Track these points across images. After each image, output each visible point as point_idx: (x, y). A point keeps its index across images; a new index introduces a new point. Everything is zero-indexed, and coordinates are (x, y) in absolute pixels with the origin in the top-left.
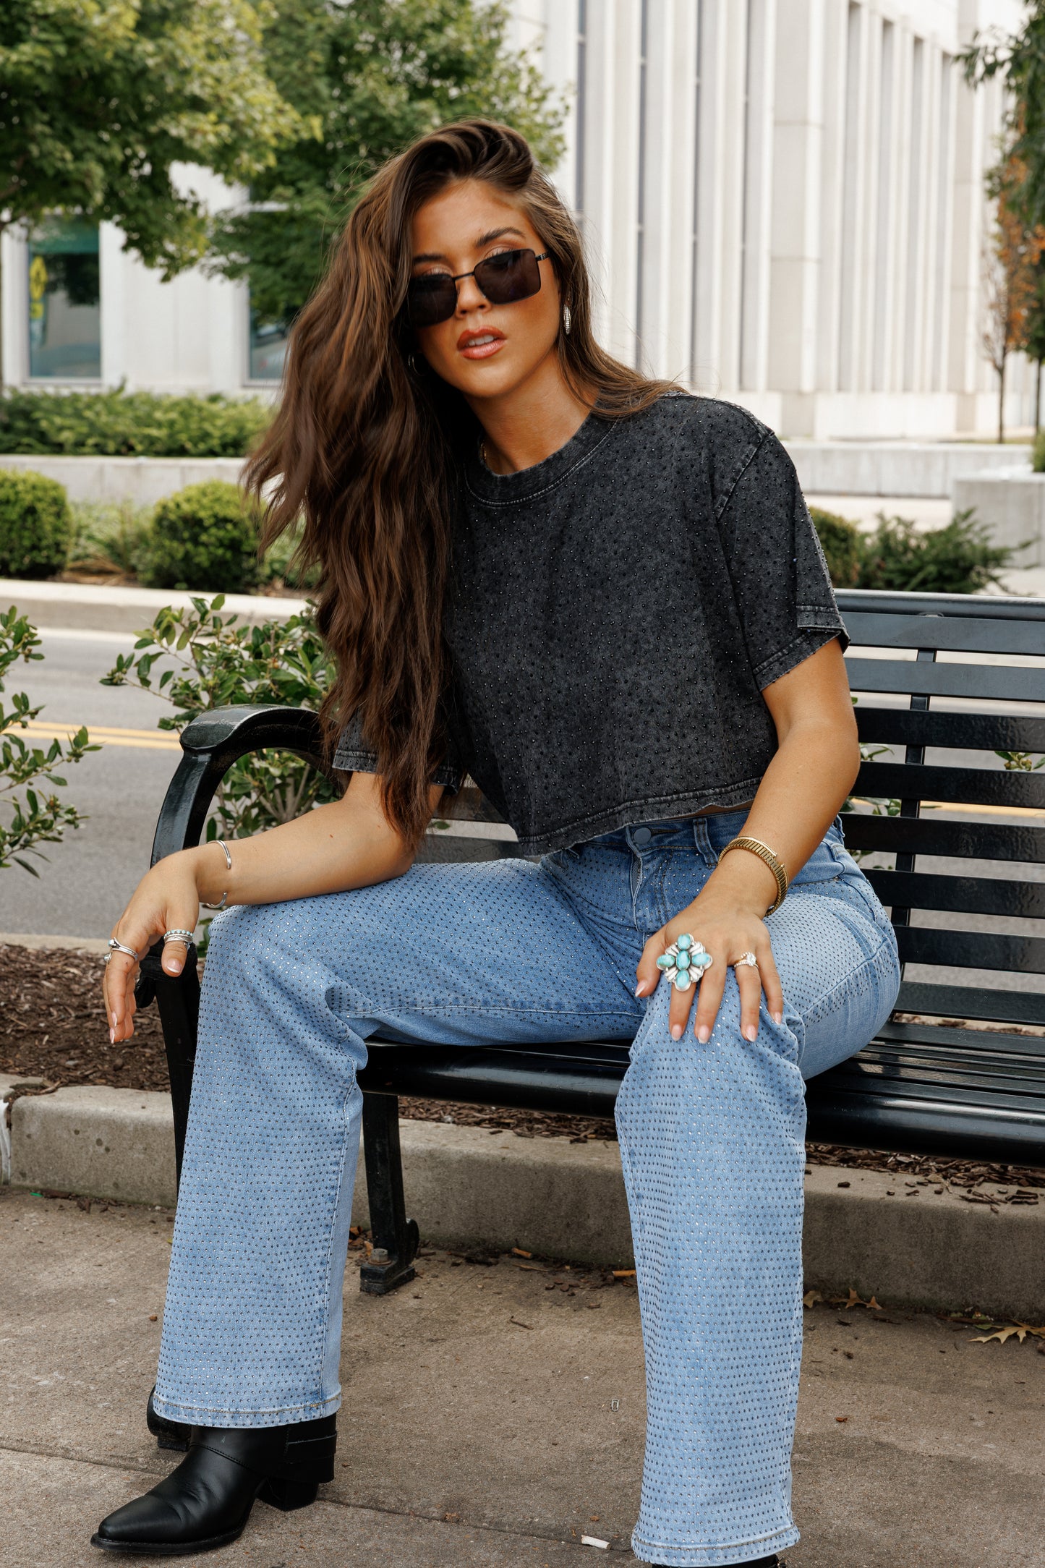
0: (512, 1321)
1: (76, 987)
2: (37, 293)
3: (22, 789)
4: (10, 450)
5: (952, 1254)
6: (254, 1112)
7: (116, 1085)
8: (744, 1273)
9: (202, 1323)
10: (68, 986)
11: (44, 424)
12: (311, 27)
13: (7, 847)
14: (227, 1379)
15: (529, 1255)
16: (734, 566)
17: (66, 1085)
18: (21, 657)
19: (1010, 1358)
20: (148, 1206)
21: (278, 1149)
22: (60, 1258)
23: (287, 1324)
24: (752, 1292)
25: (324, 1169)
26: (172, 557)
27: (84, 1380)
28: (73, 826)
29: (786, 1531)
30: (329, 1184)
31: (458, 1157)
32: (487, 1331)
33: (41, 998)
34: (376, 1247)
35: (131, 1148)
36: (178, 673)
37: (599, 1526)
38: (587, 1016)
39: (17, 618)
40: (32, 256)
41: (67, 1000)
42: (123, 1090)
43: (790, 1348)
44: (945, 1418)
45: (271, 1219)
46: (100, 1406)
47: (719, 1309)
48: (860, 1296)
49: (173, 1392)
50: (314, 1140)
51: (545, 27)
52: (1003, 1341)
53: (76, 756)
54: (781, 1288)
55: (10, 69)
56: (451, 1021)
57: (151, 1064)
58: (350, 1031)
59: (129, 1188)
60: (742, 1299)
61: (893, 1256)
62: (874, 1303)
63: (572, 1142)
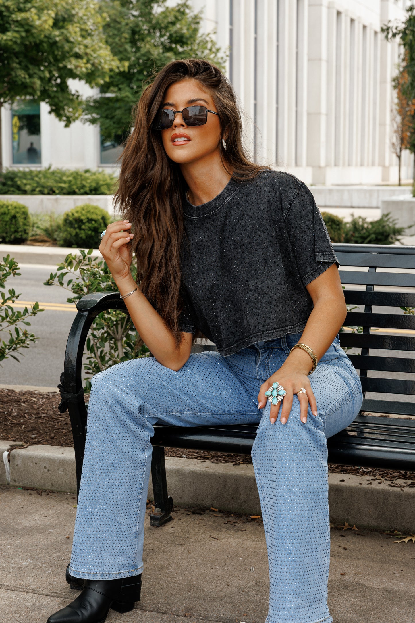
0: (211, 537)
1: (35, 406)
2: (16, 130)
3: (13, 327)
4: (5, 193)
5: (385, 508)
6: (110, 454)
7: (52, 444)
8: (306, 515)
9: (89, 539)
10: (32, 405)
11: (19, 183)
12: (123, 23)
13: (7, 350)
14: (99, 561)
15: (217, 510)
16: (292, 238)
17: (32, 445)
18: (12, 275)
19: (409, 549)
20: (65, 492)
21: (119, 469)
22: (30, 514)
23: (122, 538)
24: (310, 523)
25: (137, 477)
26: (70, 234)
27: (40, 562)
28: (33, 342)
29: (328, 618)
30: (139, 482)
31: (188, 472)
32: (201, 541)
33: (21, 410)
34: (156, 508)
35: (58, 470)
36: (74, 280)
37: (247, 618)
38: (240, 415)
39: (10, 259)
40: (13, 116)
41: (32, 411)
42: (54, 446)
43: (326, 544)
44: (383, 573)
45: (116, 497)
46: (47, 572)
47: (297, 530)
48: (349, 525)
49: (77, 566)
50: (133, 465)
51: (217, 23)
52: (406, 542)
53: (34, 313)
54: (321, 521)
55: (3, 42)
56: (186, 418)
57: (65, 436)
58: (147, 422)
59: (57, 486)
60: (306, 526)
61: (362, 509)
62: (355, 528)
63: (233, 465)
